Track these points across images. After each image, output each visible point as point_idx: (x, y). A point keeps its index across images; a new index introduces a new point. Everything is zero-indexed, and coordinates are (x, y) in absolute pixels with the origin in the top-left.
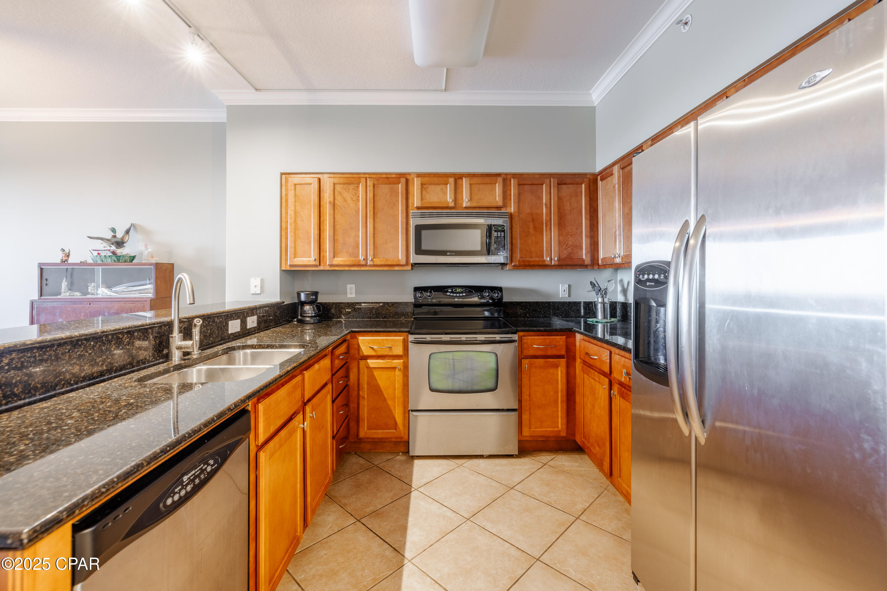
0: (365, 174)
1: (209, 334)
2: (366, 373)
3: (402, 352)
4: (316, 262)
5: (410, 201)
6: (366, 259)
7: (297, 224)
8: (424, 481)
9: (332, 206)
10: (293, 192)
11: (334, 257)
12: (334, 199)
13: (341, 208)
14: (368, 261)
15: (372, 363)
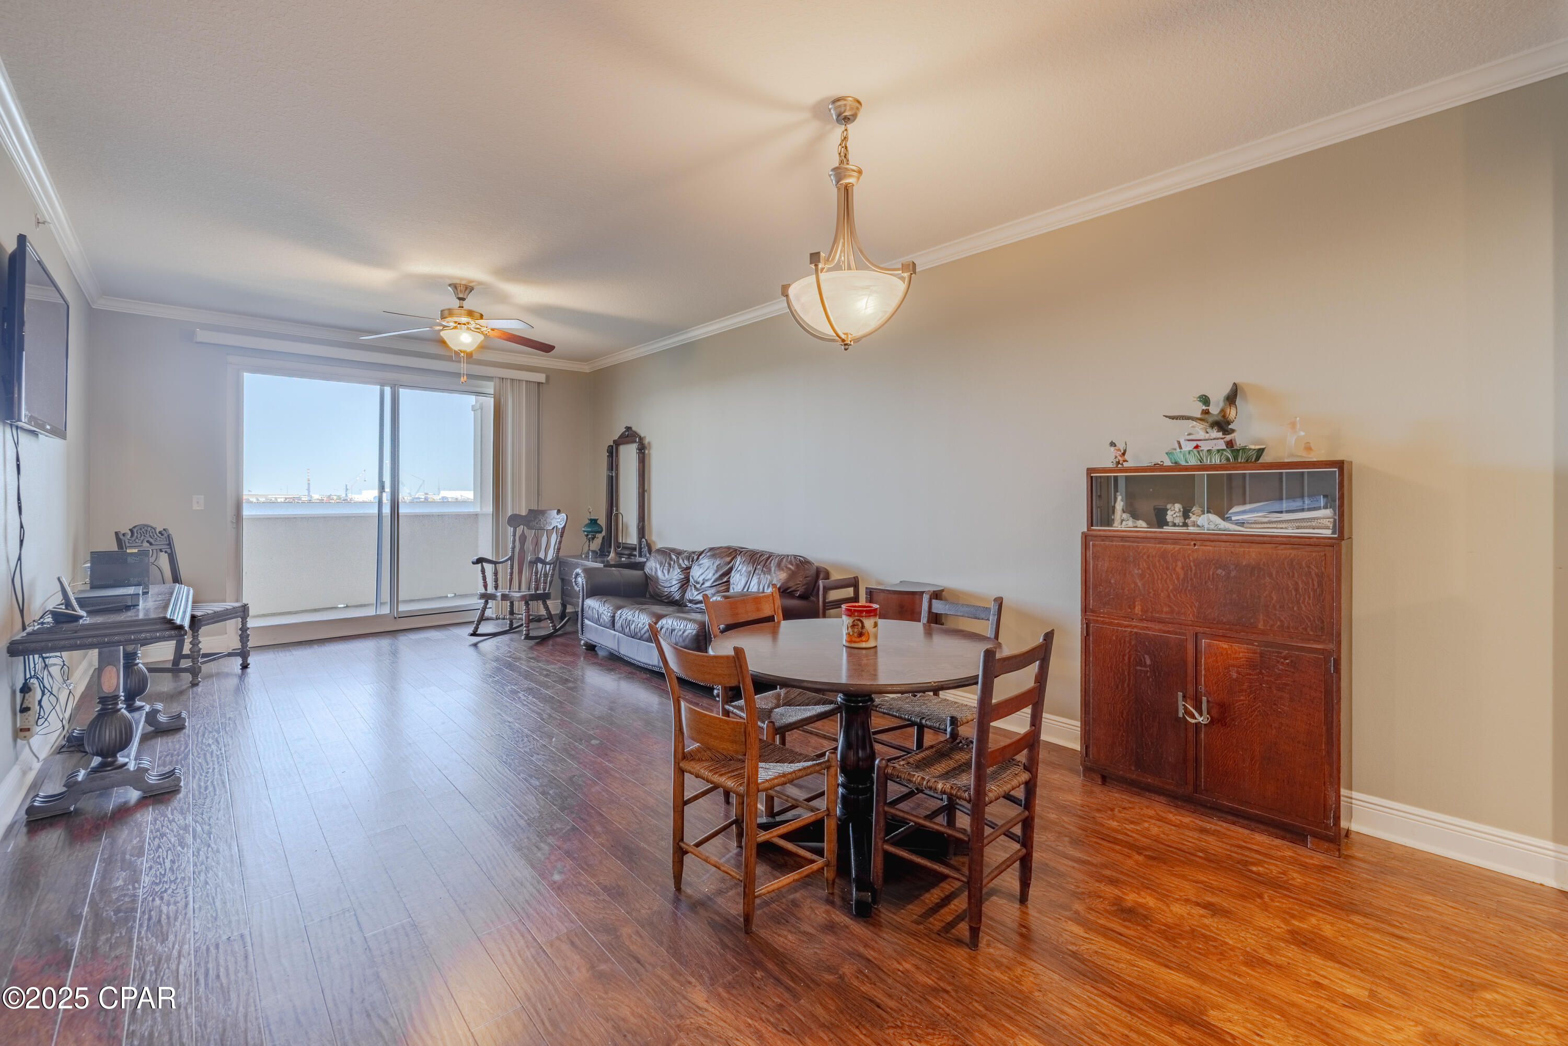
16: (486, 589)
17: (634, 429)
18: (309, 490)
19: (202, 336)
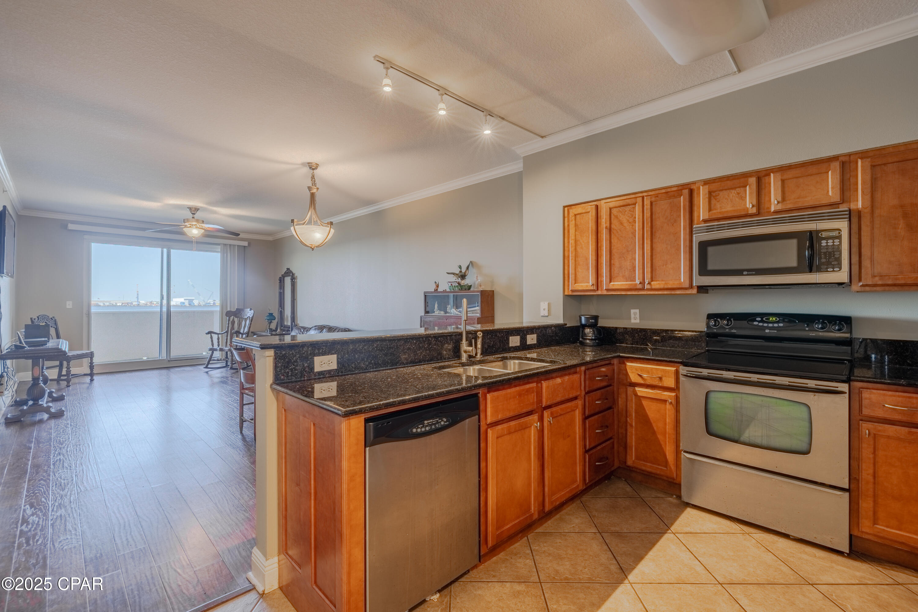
0: (642, 192)
1: (492, 345)
2: (634, 401)
3: (673, 384)
4: (593, 288)
5: (695, 214)
6: (642, 283)
7: (577, 251)
8: (688, 529)
9: (609, 231)
10: (574, 222)
11: (610, 281)
12: (611, 224)
13: (618, 232)
14: (645, 284)
15: (641, 391)
16: (213, 346)
17: (290, 269)
18: (138, 298)
19: (71, 227)
